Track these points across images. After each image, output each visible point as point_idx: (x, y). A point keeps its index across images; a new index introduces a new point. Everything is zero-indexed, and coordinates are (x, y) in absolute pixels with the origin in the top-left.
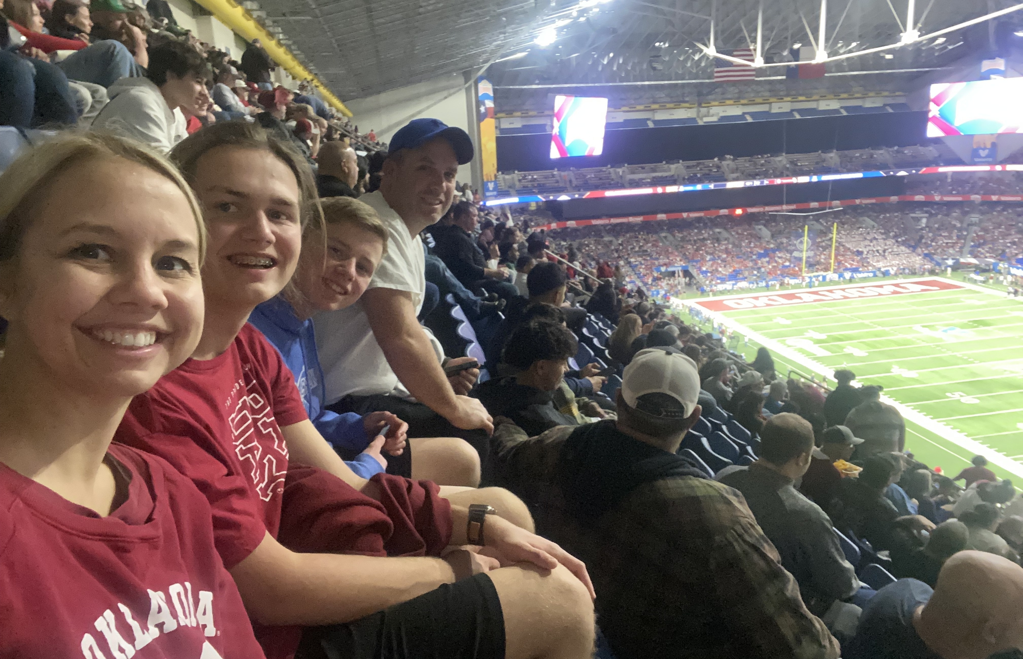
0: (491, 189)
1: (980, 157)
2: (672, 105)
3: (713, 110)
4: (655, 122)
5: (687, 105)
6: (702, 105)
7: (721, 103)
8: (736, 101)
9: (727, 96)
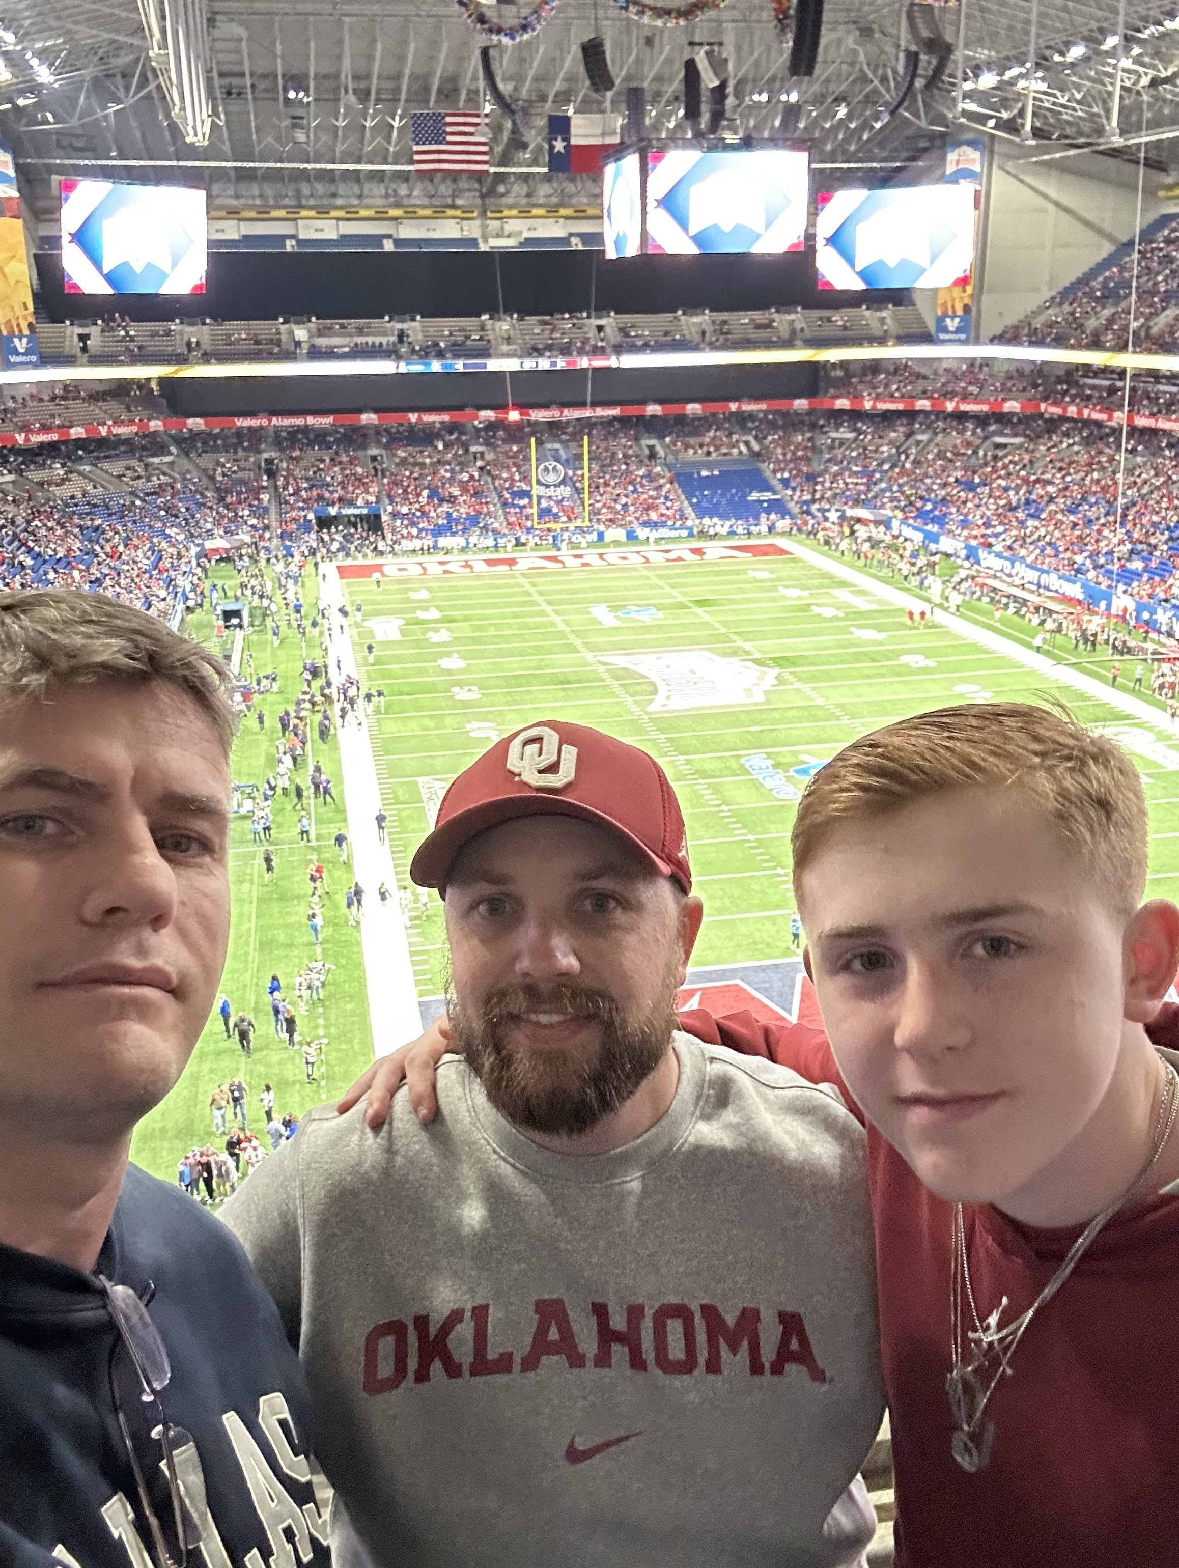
0: (22, 350)
1: (945, 330)
2: (428, 212)
3: (512, 225)
4: (398, 242)
5: (458, 213)
6: (489, 214)
7: (524, 213)
8: (552, 210)
9: (534, 200)
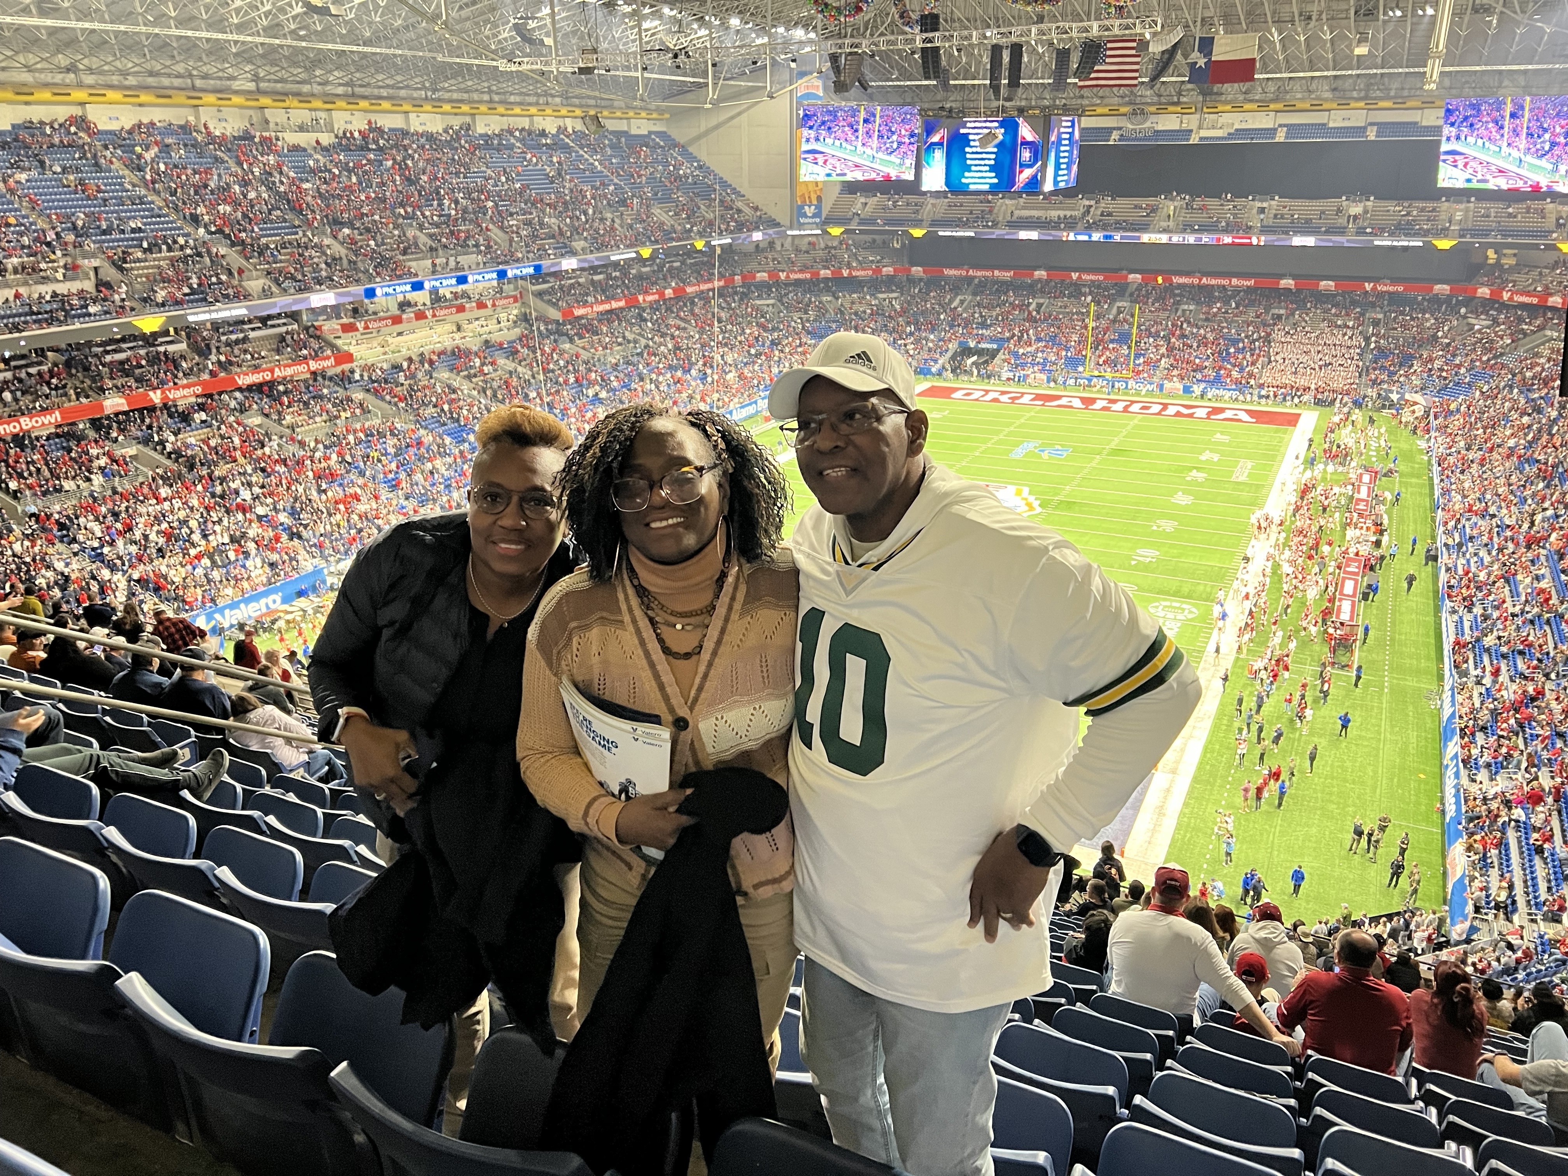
0: (810, 214)
3: (1226, 118)
6: (1205, 110)
7: (1237, 108)
8: (1263, 105)
9: (1250, 96)
